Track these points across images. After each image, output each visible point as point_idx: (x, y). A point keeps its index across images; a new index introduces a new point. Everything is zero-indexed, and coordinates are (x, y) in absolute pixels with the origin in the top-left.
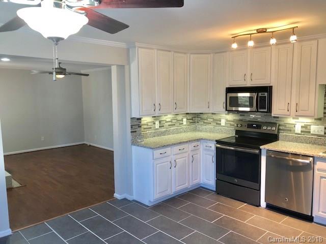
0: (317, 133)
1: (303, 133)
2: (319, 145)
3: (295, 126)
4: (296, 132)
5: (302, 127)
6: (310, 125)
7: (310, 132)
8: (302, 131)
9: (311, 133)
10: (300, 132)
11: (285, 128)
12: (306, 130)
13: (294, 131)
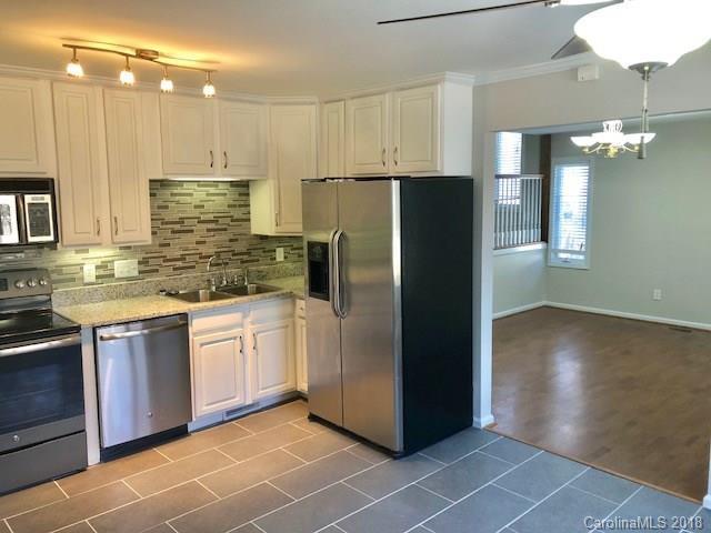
0: (126, 275)
1: (100, 281)
2: (134, 296)
3: (82, 268)
4: (87, 280)
5: (97, 267)
6: (113, 261)
7: (113, 275)
8: (97, 277)
9: (116, 276)
10: (93, 279)
11: (61, 277)
12: (105, 272)
13: (83, 279)
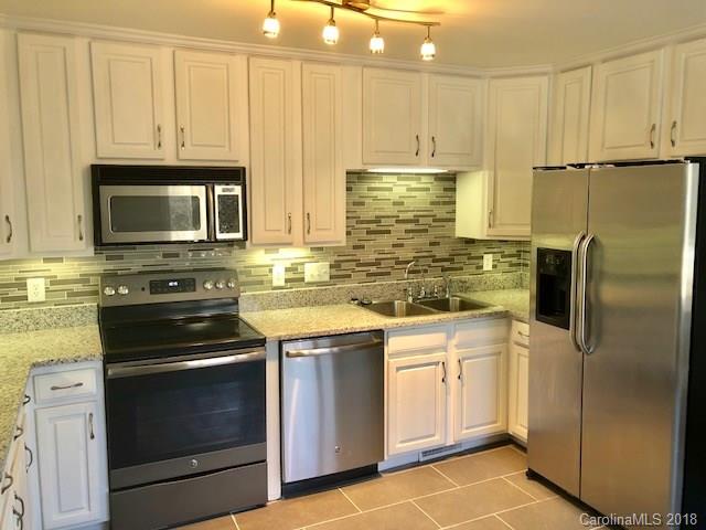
0: (317, 279)
1: (289, 285)
3: (271, 271)
4: (275, 284)
5: (287, 270)
6: (303, 264)
7: (303, 279)
8: (287, 281)
9: (306, 280)
10: (282, 283)
11: (250, 279)
12: (295, 275)
13: (271, 282)
